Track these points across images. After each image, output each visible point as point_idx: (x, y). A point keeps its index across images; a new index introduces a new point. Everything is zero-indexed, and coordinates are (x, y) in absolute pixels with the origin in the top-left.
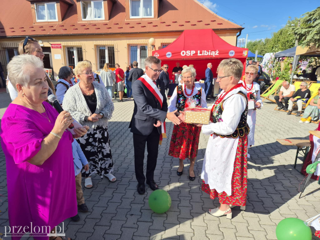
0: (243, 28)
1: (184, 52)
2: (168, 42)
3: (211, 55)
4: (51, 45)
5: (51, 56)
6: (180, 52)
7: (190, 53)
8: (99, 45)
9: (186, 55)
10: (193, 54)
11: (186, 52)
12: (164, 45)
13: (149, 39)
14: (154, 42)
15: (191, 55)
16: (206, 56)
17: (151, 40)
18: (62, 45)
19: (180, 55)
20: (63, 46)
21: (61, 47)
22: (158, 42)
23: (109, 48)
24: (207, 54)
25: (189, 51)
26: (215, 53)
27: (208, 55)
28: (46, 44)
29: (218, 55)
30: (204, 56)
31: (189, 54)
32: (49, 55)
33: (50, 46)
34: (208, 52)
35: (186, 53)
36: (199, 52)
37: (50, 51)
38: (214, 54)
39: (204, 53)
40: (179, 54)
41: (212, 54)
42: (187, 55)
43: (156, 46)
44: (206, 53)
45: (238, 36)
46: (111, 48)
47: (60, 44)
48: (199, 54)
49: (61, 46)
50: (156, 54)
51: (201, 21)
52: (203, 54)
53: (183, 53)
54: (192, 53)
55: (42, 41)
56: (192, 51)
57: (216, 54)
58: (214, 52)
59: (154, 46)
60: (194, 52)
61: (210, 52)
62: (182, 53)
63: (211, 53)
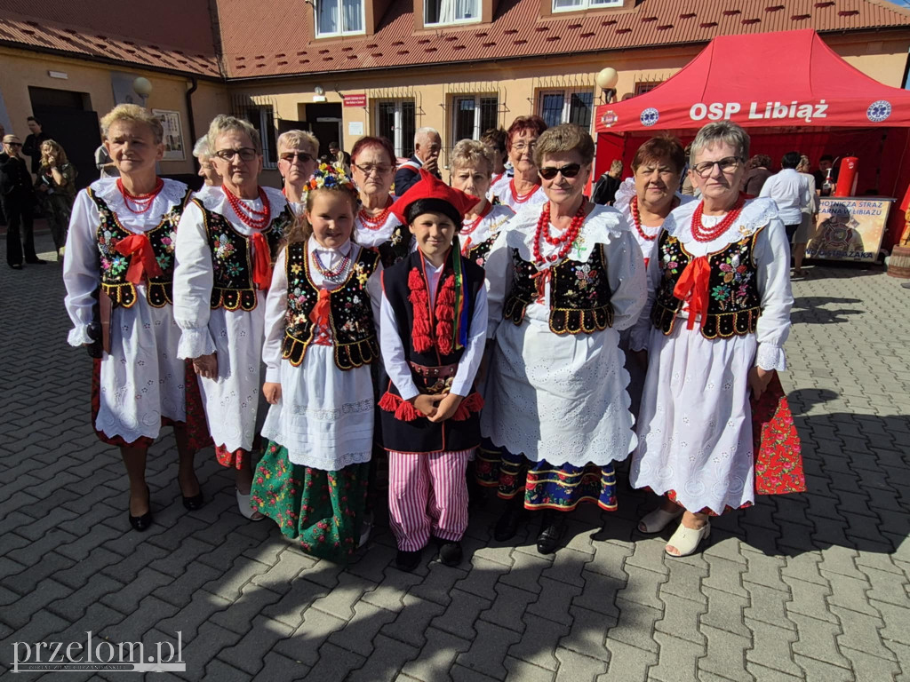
1: (703, 107)
2: (651, 80)
3: (796, 118)
4: (343, 97)
5: (342, 127)
6: (689, 109)
7: (724, 109)
9: (707, 118)
10: (732, 115)
11: (708, 107)
12: (642, 88)
13: (599, 71)
14: (615, 78)
15: (723, 116)
16: (778, 119)
17: (605, 75)
18: (368, 97)
19: (689, 116)
20: (370, 99)
21: (365, 104)
22: (626, 81)
23: (482, 101)
24: (783, 115)
25: (720, 106)
26: (815, 110)
27: (787, 117)
28: (332, 97)
29: (824, 116)
30: (771, 120)
31: (720, 113)
32: (337, 123)
33: (340, 100)
34: (789, 106)
35: (709, 112)
36: (754, 106)
37: (340, 116)
38: (809, 115)
39: (773, 109)
40: (683, 114)
41: (800, 115)
42: (711, 116)
43: (617, 95)
44: (780, 112)
46: (488, 102)
47: (365, 95)
48: (752, 116)
49: (365, 101)
50: (610, 115)
51: (781, 7)
52: (767, 115)
53: (698, 112)
54: (729, 111)
55: (322, 87)
56: (729, 105)
57: (817, 115)
58: (810, 108)
59: (610, 92)
60: (738, 108)
61: (793, 109)
62: (692, 112)
63: (797, 110)
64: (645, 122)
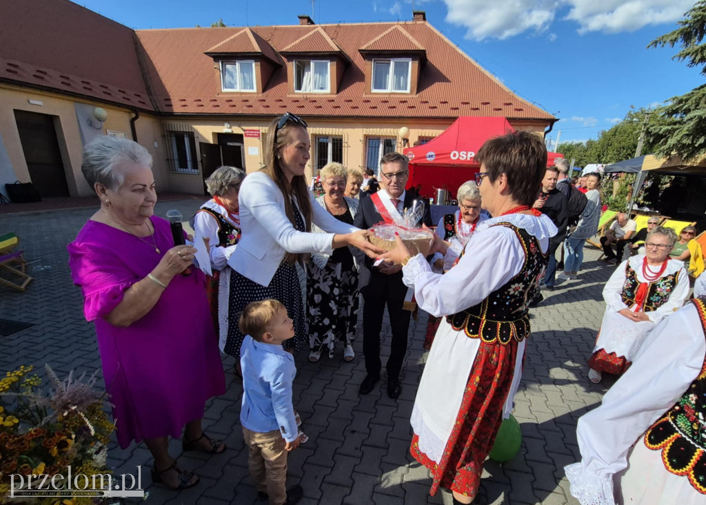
0: (557, 120)
1: (457, 153)
2: (430, 135)
4: (244, 131)
5: (243, 149)
6: (450, 153)
7: (467, 155)
8: (319, 135)
9: (458, 159)
10: (471, 158)
11: (459, 153)
12: (423, 140)
13: (400, 128)
14: (408, 134)
17: (402, 131)
18: (261, 132)
19: (449, 157)
20: (262, 133)
21: (259, 136)
22: (414, 134)
23: (333, 140)
25: (465, 153)
28: (237, 130)
31: (465, 157)
32: (240, 147)
33: (242, 132)
35: (460, 156)
37: (242, 142)
40: (447, 156)
42: (461, 158)
43: (410, 141)
45: (546, 133)
46: (337, 140)
47: (259, 131)
49: (259, 134)
50: (410, 154)
51: (488, 103)
53: (455, 155)
54: (469, 156)
55: (229, 123)
56: (469, 153)
59: (406, 140)
62: (452, 155)
64: (428, 159)
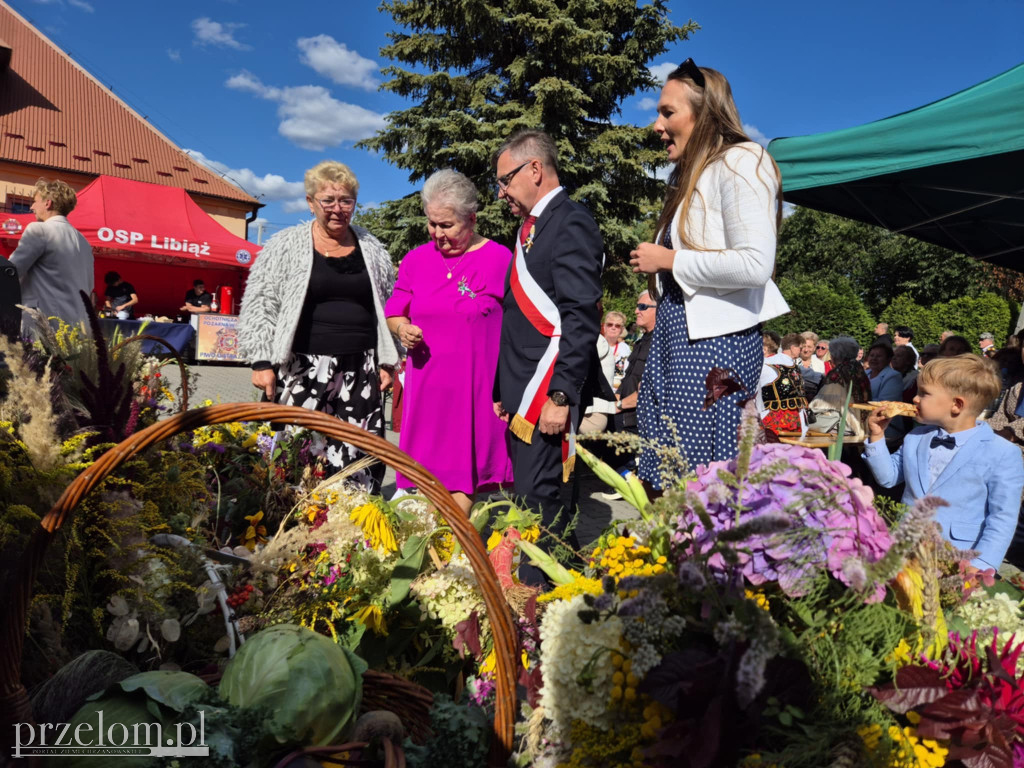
0: (263, 206)
1: (110, 232)
3: (188, 252)
6: (97, 230)
7: (129, 236)
9: (113, 241)
10: (137, 242)
11: (114, 232)
15: (129, 241)
16: (175, 251)
19: (97, 236)
24: (179, 248)
25: (125, 233)
26: (201, 249)
27: (181, 251)
29: (208, 254)
30: (169, 251)
31: (126, 239)
34: (182, 243)
35: (115, 236)
36: (154, 238)
38: (197, 251)
39: (170, 243)
40: (92, 233)
41: (191, 250)
44: (176, 246)
45: (248, 221)
48: (154, 245)
50: (12, 223)
51: (145, 161)
52: (166, 247)
53: (106, 234)
54: (134, 239)
56: (133, 234)
57: (203, 252)
58: (197, 247)
60: (141, 237)
61: (185, 246)
62: (100, 234)
63: (188, 247)
